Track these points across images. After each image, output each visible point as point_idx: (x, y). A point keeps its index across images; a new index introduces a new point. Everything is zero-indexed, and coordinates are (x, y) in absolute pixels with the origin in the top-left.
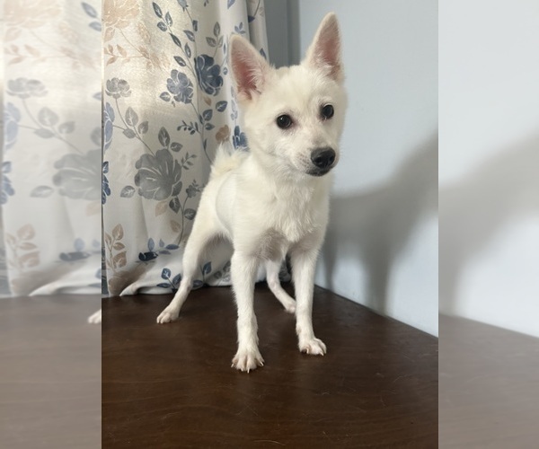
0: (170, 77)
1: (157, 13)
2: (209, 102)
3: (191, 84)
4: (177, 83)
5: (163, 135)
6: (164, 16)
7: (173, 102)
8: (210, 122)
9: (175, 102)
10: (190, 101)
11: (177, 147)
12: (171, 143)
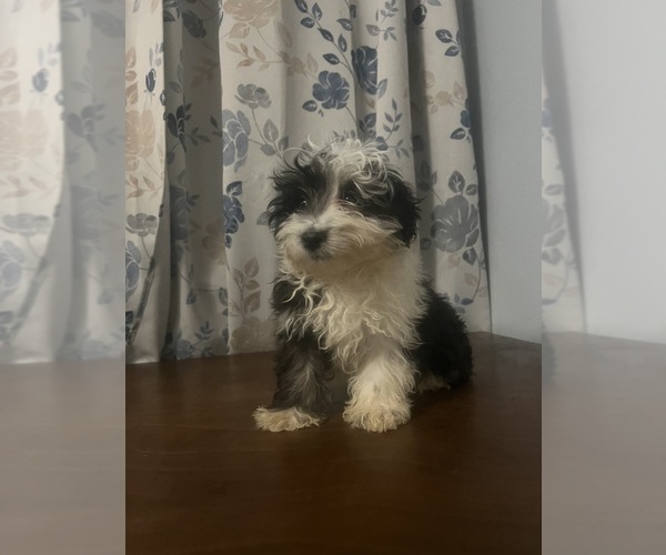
0: (317, 82)
1: (300, 9)
2: (372, 105)
3: (346, 84)
4: (326, 87)
6: (310, 10)
7: (320, 111)
8: (373, 128)
9: (324, 110)
10: (345, 105)
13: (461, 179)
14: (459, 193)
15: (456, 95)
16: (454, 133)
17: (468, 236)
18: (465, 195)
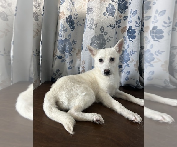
0: (108, 6)
2: (121, 17)
3: (115, 9)
4: (110, 9)
5: (102, 29)
8: (119, 25)
9: (108, 16)
10: (114, 16)
11: (106, 34)
12: (104, 32)
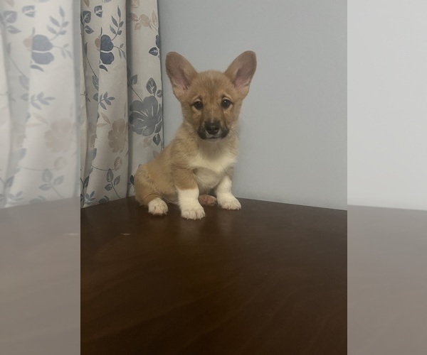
13: (154, 84)
14: (153, 95)
15: (154, 22)
16: (152, 50)
17: (157, 125)
18: (156, 97)
